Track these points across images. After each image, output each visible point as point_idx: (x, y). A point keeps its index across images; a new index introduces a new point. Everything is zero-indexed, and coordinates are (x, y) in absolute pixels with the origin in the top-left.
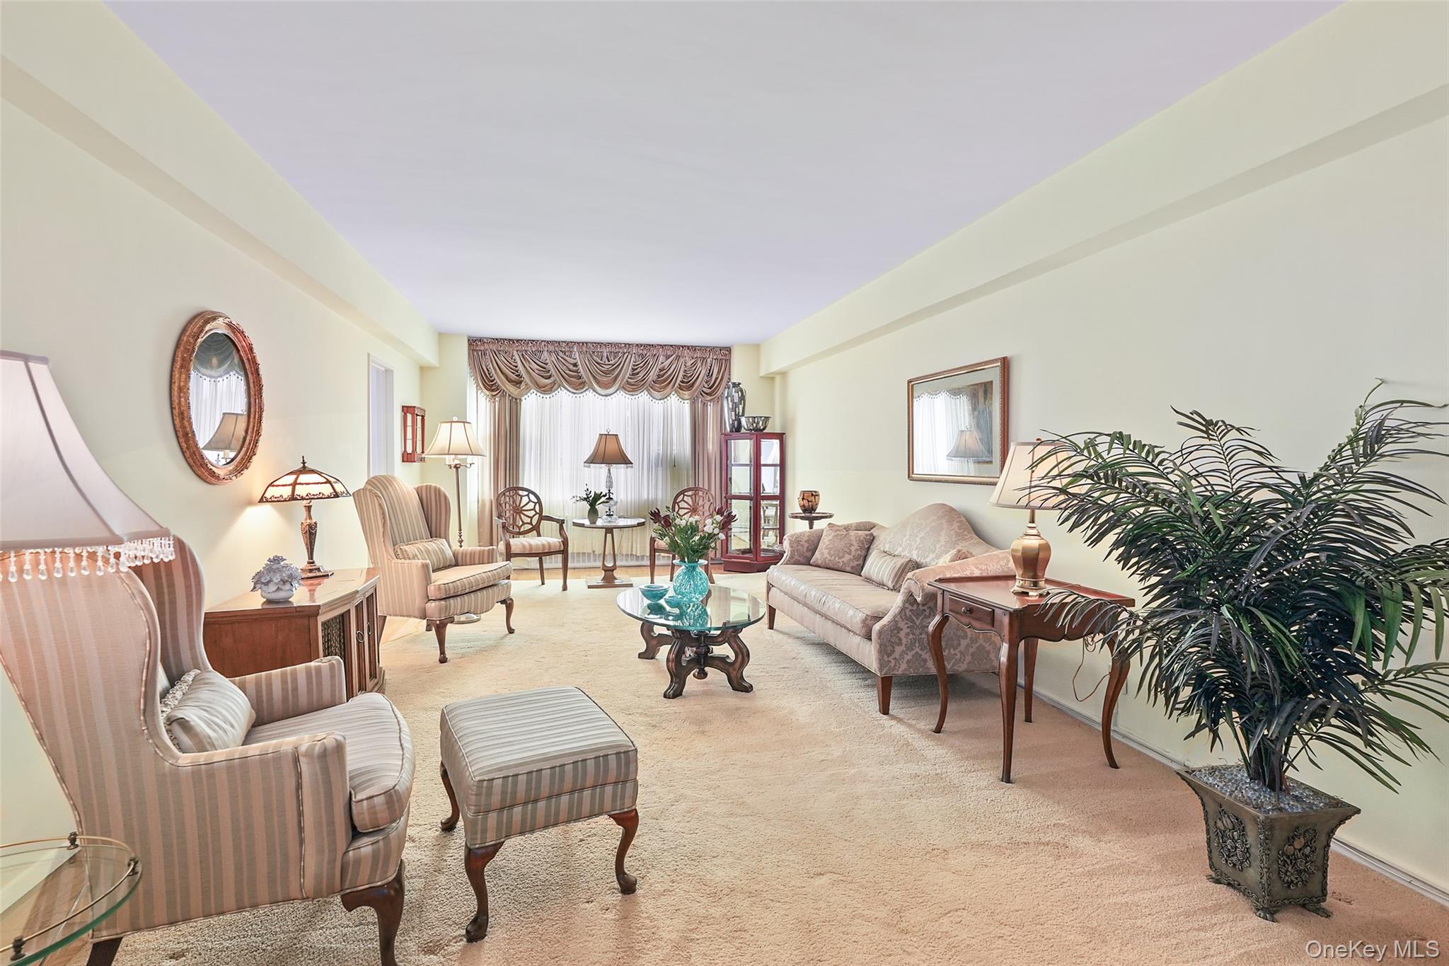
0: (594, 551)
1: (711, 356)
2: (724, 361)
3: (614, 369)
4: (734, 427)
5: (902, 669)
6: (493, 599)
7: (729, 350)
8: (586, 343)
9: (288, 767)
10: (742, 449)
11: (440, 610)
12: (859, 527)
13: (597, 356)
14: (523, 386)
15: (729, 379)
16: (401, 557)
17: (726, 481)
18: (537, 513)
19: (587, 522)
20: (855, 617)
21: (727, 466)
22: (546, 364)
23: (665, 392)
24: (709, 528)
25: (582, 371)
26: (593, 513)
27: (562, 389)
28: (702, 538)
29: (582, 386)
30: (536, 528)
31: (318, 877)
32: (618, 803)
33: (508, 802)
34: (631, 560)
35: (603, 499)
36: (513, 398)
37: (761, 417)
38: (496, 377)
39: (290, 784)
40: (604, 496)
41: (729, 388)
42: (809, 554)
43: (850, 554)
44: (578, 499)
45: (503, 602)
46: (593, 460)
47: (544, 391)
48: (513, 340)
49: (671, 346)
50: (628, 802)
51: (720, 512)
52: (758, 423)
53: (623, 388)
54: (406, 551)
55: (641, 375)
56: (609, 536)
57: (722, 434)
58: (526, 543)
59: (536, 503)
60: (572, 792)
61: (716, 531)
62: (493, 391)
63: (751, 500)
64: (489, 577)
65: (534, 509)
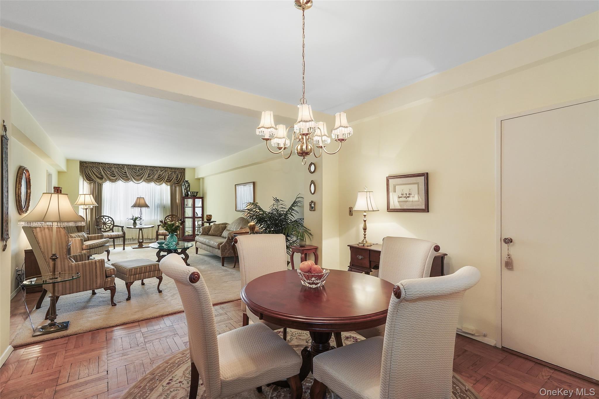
0: (133, 238)
1: (178, 171)
2: (182, 173)
3: (141, 175)
4: (186, 195)
5: (227, 255)
6: (104, 250)
7: (184, 169)
8: (130, 165)
9: (94, 265)
10: (189, 202)
11: (87, 252)
12: (222, 224)
13: (134, 170)
14: (104, 180)
15: (184, 179)
16: (70, 237)
17: (183, 212)
18: (112, 224)
19: (133, 227)
20: (216, 244)
21: (184, 207)
22: (114, 172)
23: (161, 183)
24: (177, 224)
25: (128, 175)
26: (135, 224)
27: (120, 181)
28: (175, 227)
29: (128, 180)
30: (112, 230)
31: (100, 284)
32: (158, 274)
33: (135, 273)
34: (147, 240)
35: (139, 219)
36: (99, 184)
37: (195, 192)
38: (92, 176)
39: (94, 267)
40: (139, 218)
41: (184, 182)
42: (208, 232)
43: (219, 231)
44: (129, 219)
45: (106, 251)
46: (135, 206)
47: (113, 181)
48: (99, 163)
49: (163, 167)
50: (160, 274)
51: (181, 220)
52: (194, 194)
53: (145, 181)
54: (72, 236)
55: (152, 177)
56: (141, 231)
57: (182, 197)
58: (109, 235)
59: (111, 221)
60: (149, 272)
61: (180, 225)
62: (90, 181)
63: (192, 218)
64: (101, 243)
65: (111, 223)
